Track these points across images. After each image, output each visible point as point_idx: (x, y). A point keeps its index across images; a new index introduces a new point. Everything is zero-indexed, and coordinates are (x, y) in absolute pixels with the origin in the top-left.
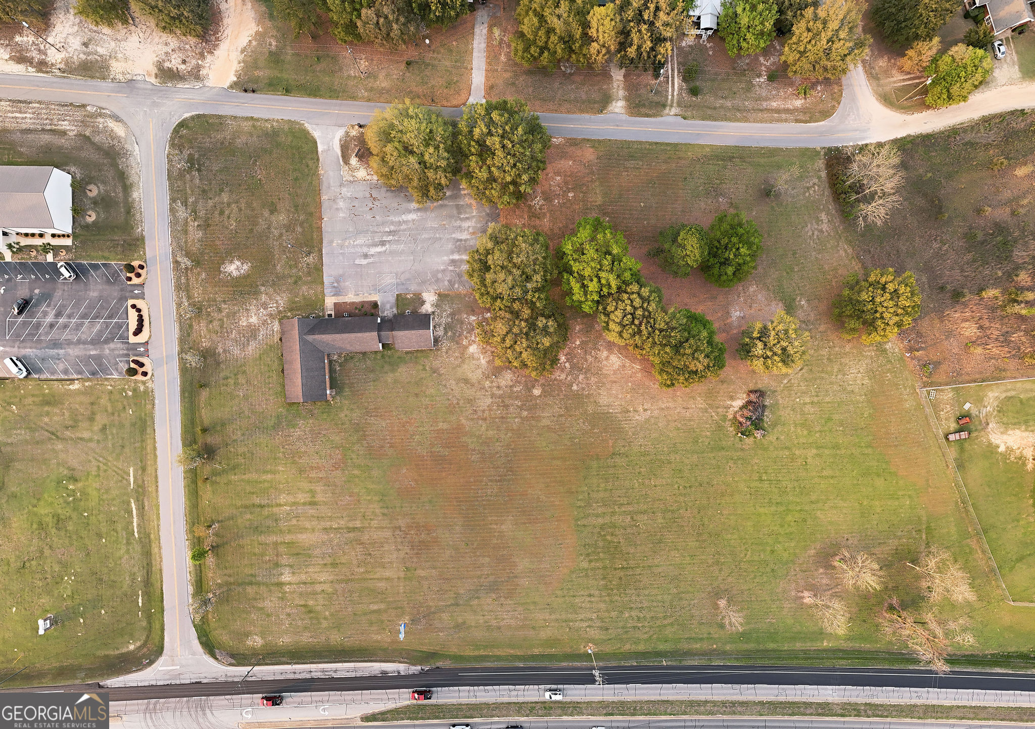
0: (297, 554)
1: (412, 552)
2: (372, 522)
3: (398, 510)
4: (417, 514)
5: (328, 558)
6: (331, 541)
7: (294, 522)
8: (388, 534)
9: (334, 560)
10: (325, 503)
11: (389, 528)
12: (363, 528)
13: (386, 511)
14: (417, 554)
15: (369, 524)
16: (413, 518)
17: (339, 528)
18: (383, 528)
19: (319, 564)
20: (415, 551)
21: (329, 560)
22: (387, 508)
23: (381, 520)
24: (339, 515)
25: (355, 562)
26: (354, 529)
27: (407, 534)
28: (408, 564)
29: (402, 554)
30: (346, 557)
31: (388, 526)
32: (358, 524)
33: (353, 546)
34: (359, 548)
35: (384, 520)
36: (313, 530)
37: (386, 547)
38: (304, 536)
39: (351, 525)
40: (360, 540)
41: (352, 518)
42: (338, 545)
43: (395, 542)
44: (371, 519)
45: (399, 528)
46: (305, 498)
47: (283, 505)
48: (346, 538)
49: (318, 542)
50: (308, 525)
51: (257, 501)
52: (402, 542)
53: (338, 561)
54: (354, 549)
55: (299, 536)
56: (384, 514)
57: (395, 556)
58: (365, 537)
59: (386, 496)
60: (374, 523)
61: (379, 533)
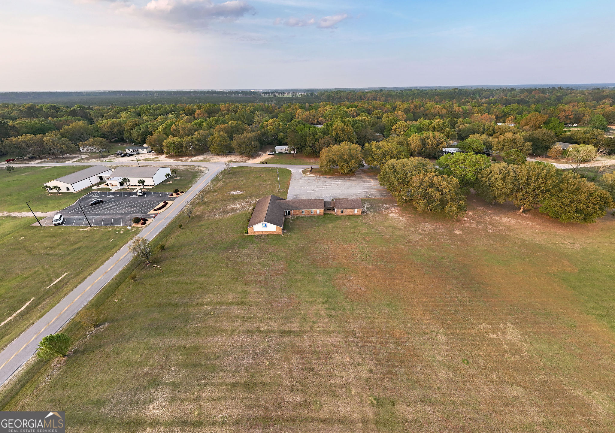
0: (195, 366)
1: (379, 370)
2: (316, 325)
3: (348, 312)
4: (375, 318)
5: (243, 374)
6: (254, 345)
7: (210, 322)
8: (338, 339)
9: (253, 376)
10: (257, 304)
11: (339, 332)
12: (303, 332)
13: (333, 313)
14: (389, 373)
15: (311, 327)
16: (371, 322)
17: (269, 331)
18: (330, 332)
19: (224, 384)
20: (385, 369)
21: (243, 376)
22: (334, 309)
23: (327, 323)
24: (272, 316)
25: (287, 382)
26: (289, 333)
27: (366, 342)
28: (378, 391)
29: (363, 372)
30: (273, 372)
31: (337, 329)
32: (296, 327)
33: (286, 354)
34: (295, 359)
35: (331, 322)
36: (232, 332)
37: (337, 359)
38: (217, 339)
39: (285, 328)
40: (298, 347)
41: (288, 319)
42: (265, 352)
43: (350, 352)
44: (314, 322)
45: (354, 333)
46: (235, 298)
47: (204, 305)
48: (278, 343)
49: (234, 347)
50: (227, 326)
51: (176, 299)
52: (360, 353)
53: (258, 379)
54: (287, 359)
55: (209, 339)
56: (330, 316)
57: (352, 374)
58: (305, 342)
59: (332, 298)
60: (318, 326)
61: (325, 338)
